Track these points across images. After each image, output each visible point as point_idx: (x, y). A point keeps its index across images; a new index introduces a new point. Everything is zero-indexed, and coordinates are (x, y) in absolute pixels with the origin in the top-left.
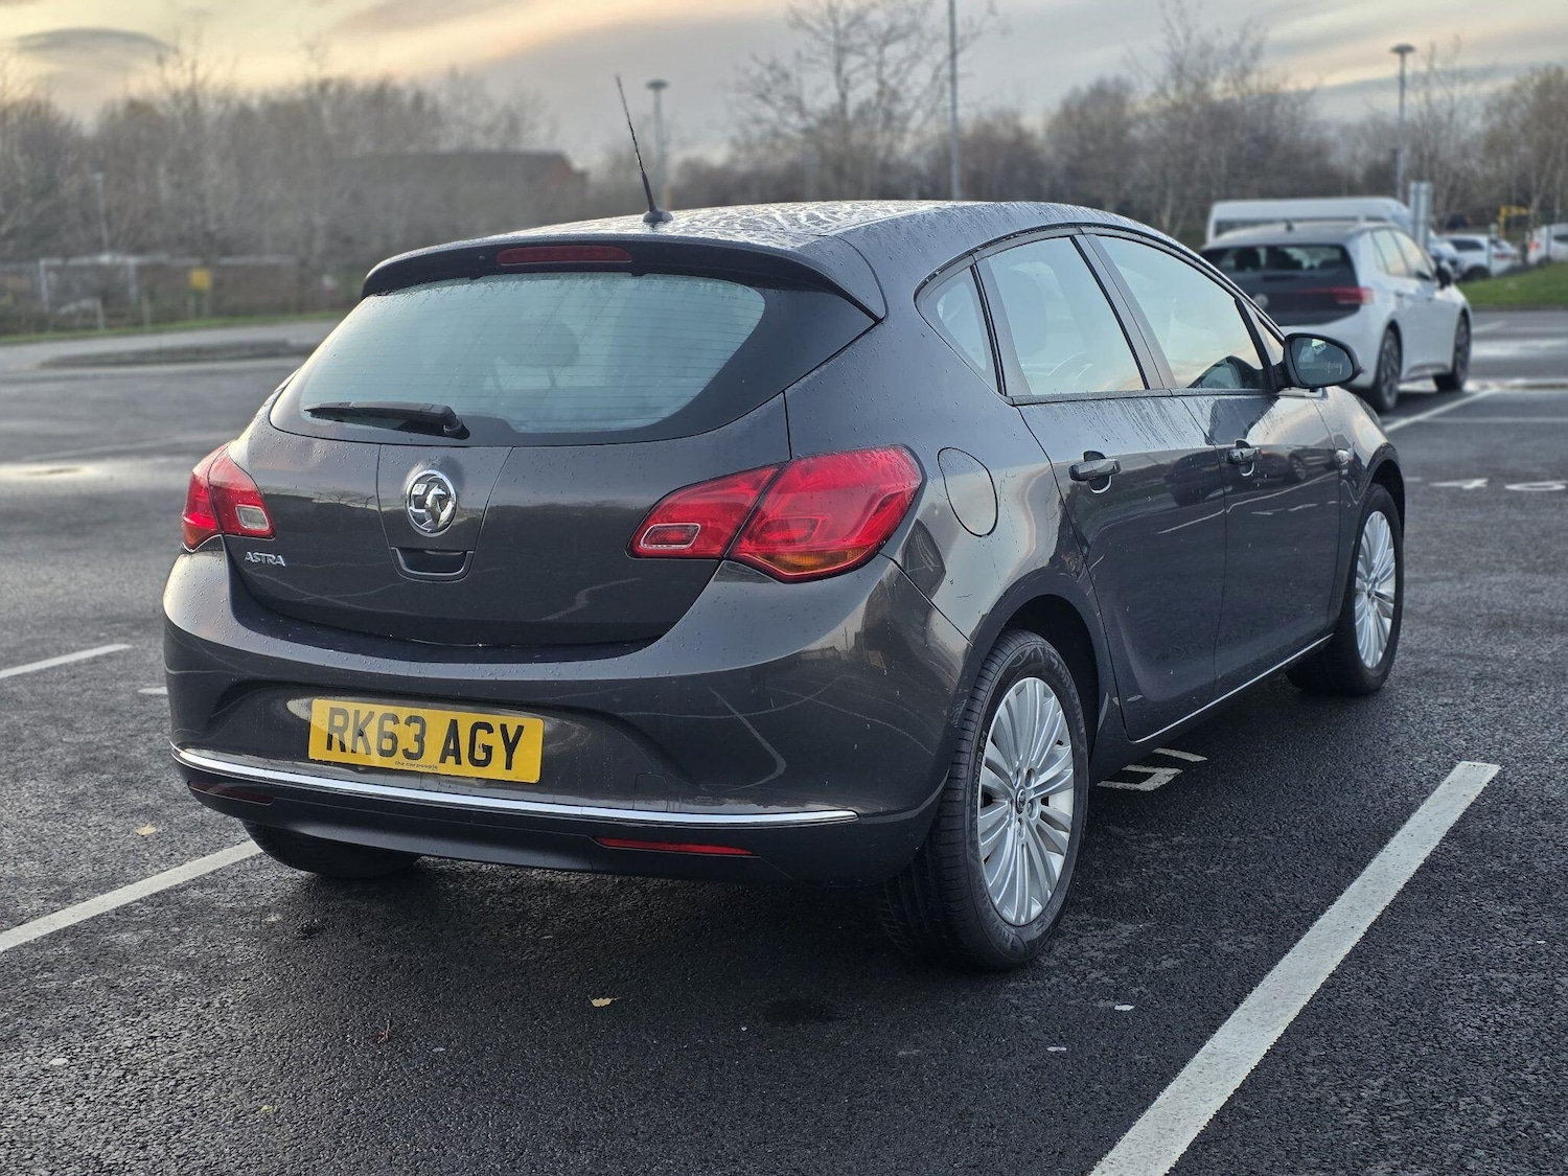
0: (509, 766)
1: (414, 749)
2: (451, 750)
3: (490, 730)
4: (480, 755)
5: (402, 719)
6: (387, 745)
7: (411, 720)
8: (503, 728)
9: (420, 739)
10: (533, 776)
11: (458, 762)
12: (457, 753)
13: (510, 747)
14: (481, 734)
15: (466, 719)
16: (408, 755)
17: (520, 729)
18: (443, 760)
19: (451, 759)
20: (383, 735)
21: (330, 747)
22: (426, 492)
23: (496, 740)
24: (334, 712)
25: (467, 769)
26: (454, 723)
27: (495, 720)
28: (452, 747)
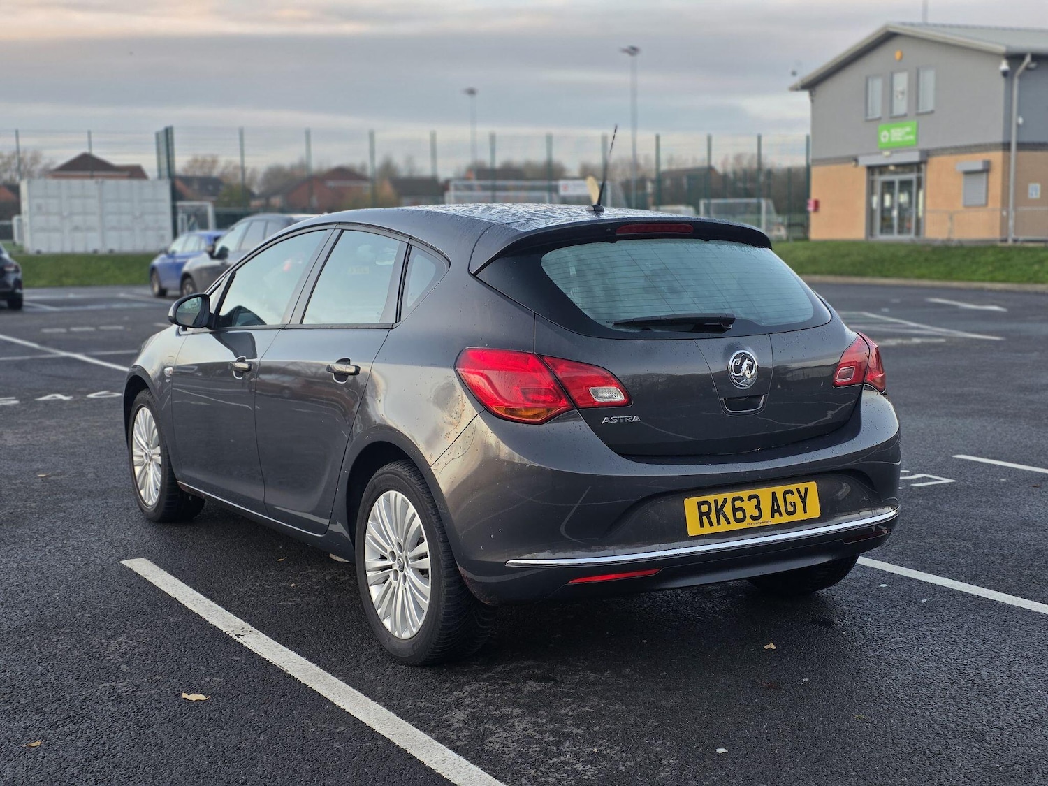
0: (805, 511)
1: (756, 513)
2: (775, 510)
3: (792, 494)
4: (790, 509)
5: (745, 499)
6: (739, 515)
7: (750, 498)
8: (798, 490)
9: (758, 507)
10: (817, 514)
11: (781, 515)
12: (779, 510)
13: (804, 500)
14: (788, 496)
15: (779, 490)
16: (752, 517)
17: (806, 489)
18: (773, 516)
19: (777, 515)
20: (735, 510)
21: (702, 526)
22: (742, 363)
23: (795, 498)
24: (700, 504)
25: (786, 519)
26: (774, 494)
27: (793, 487)
28: (776, 507)
